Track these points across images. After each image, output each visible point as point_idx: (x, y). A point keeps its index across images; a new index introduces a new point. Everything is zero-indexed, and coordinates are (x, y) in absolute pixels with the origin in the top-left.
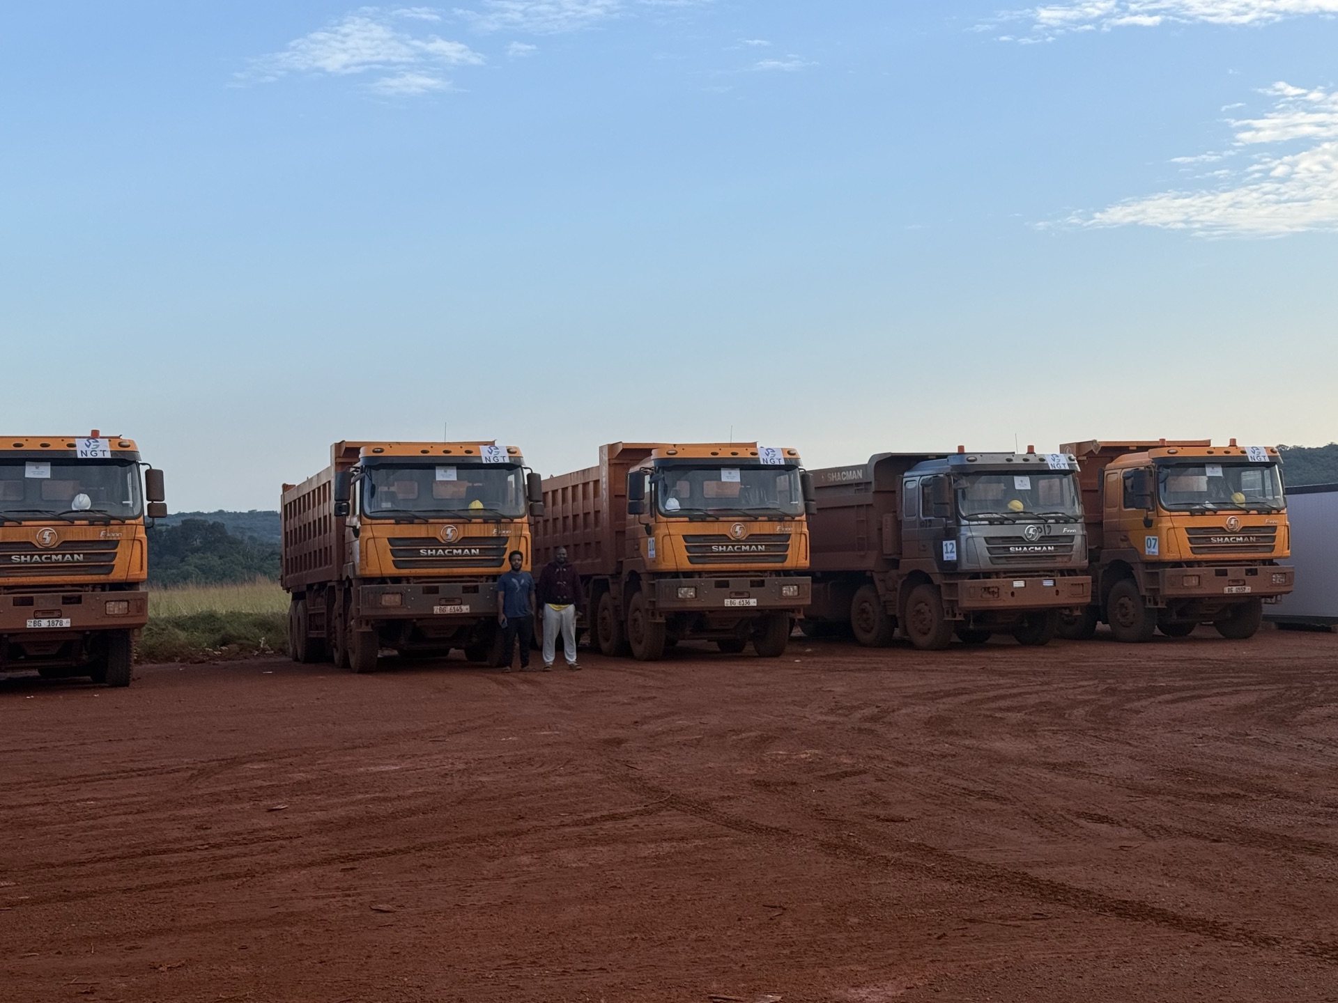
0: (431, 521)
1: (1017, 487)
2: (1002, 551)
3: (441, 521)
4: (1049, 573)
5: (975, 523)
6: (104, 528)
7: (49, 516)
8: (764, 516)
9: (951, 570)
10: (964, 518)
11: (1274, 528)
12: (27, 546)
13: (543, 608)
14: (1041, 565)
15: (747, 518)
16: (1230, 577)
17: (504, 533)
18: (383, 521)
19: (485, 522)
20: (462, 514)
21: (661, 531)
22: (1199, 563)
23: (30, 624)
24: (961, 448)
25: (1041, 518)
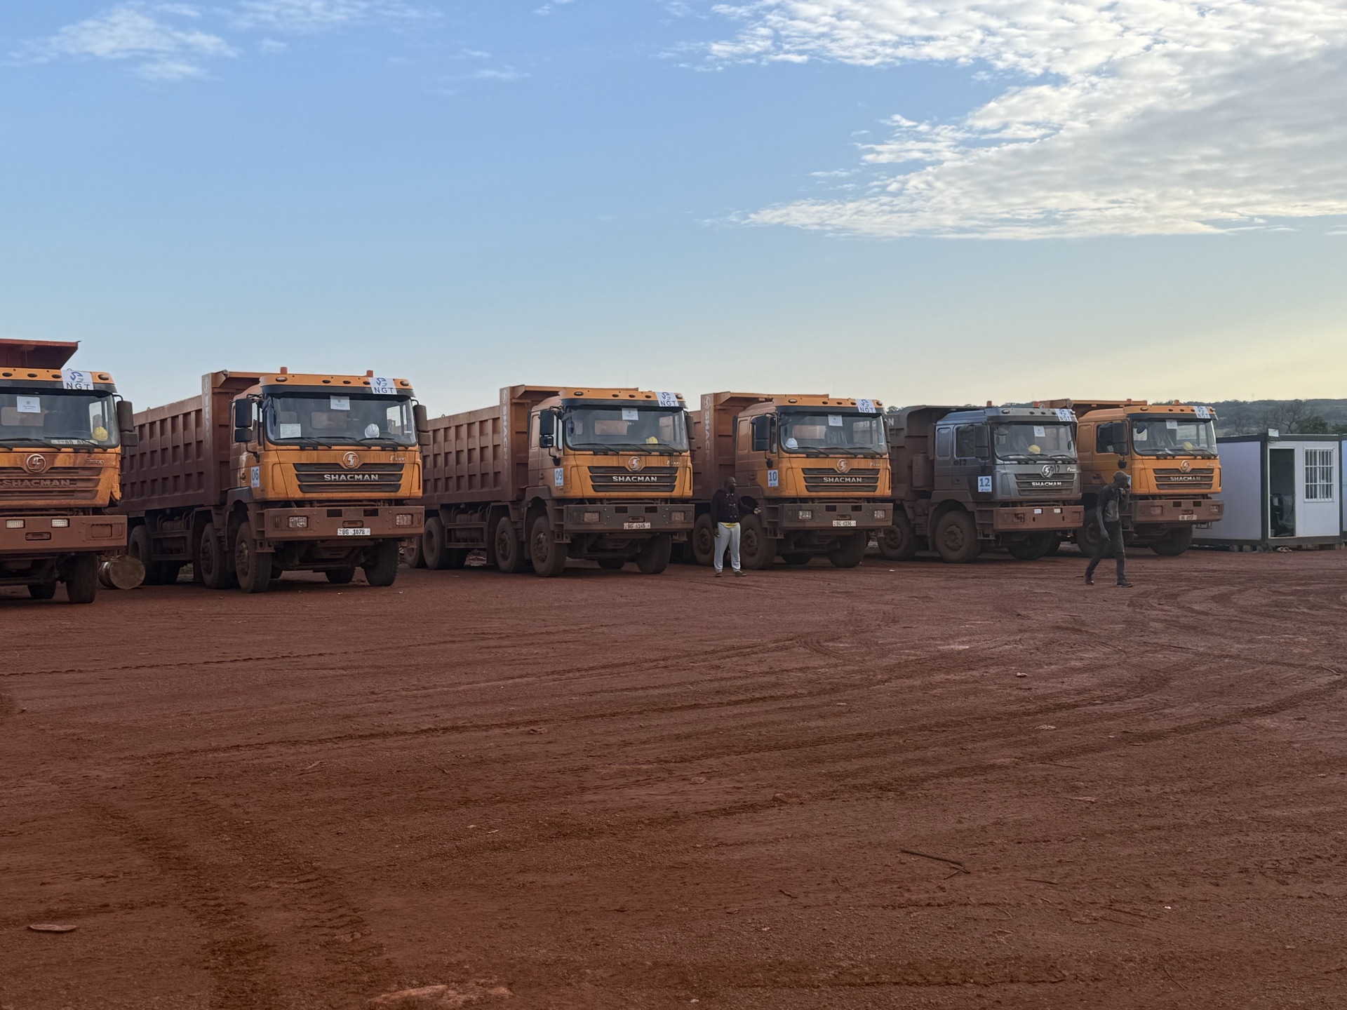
0: (621, 453)
1: (1036, 435)
2: (1026, 485)
3: (628, 453)
4: (1056, 503)
5: (1008, 462)
6: (392, 453)
7: (350, 441)
8: (860, 454)
9: (987, 500)
10: (999, 459)
11: (1212, 470)
12: (335, 467)
13: (717, 527)
14: (1052, 497)
15: (849, 456)
16: (1183, 507)
17: (676, 464)
18: (584, 452)
19: (661, 455)
20: (644, 447)
21: (785, 464)
22: (1160, 496)
23: (340, 532)
24: (989, 403)
25: (1053, 460)
